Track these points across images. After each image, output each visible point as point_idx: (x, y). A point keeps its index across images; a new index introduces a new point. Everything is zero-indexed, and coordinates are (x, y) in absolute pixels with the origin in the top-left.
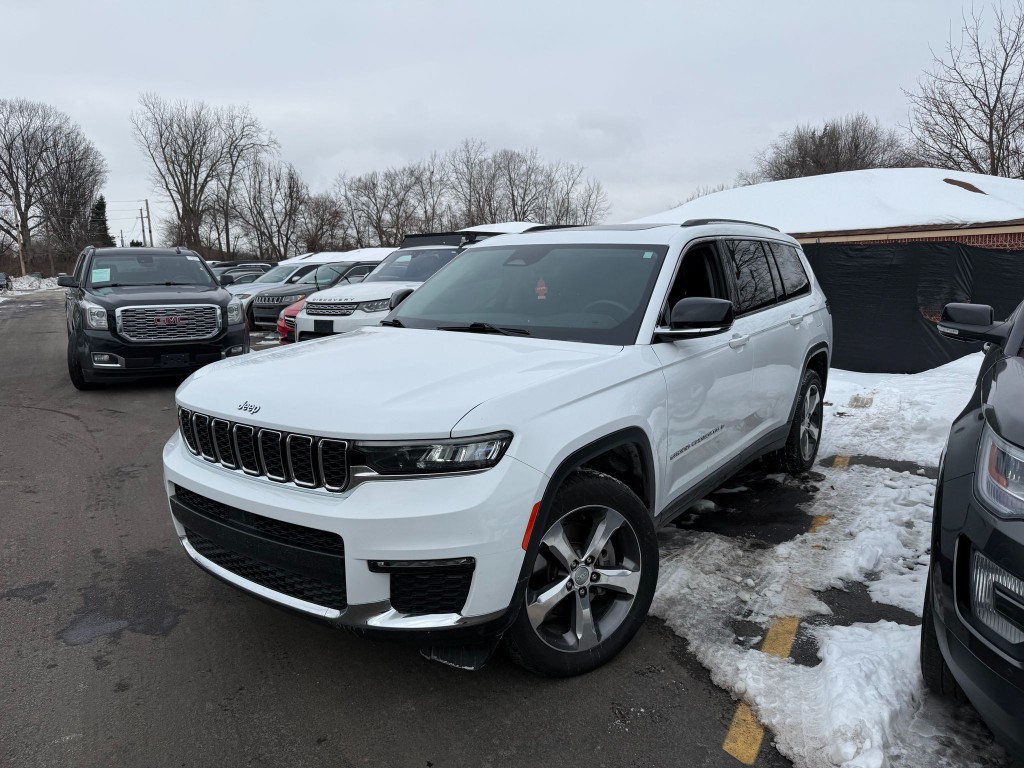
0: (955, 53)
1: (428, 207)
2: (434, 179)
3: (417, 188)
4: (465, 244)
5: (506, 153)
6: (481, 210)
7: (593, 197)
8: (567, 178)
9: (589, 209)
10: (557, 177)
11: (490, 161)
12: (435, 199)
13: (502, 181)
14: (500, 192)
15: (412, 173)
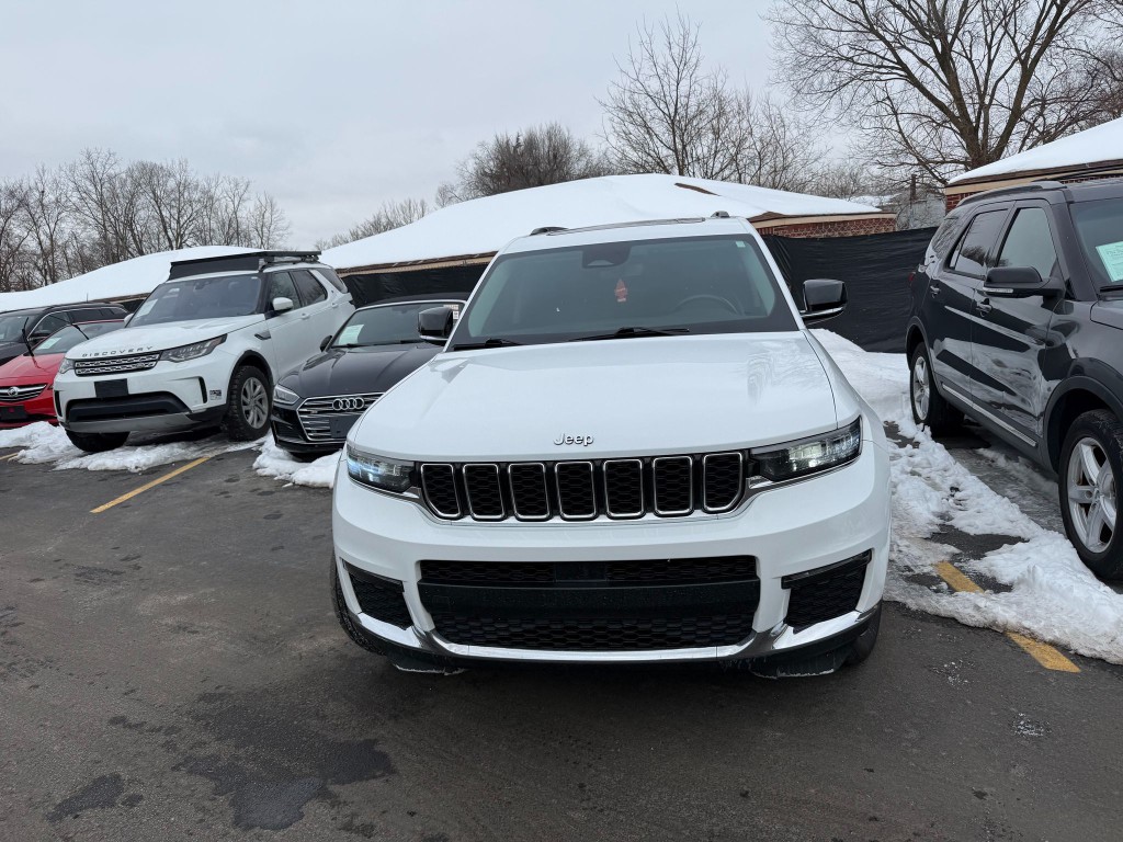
0: (637, 65)
1: (43, 237)
2: (45, 201)
3: (22, 213)
4: (264, 267)
5: (144, 166)
6: (121, 237)
7: (267, 215)
8: (231, 194)
9: (265, 230)
10: (218, 192)
11: (124, 176)
12: (52, 226)
13: (143, 200)
14: (144, 214)
15: (12, 194)
